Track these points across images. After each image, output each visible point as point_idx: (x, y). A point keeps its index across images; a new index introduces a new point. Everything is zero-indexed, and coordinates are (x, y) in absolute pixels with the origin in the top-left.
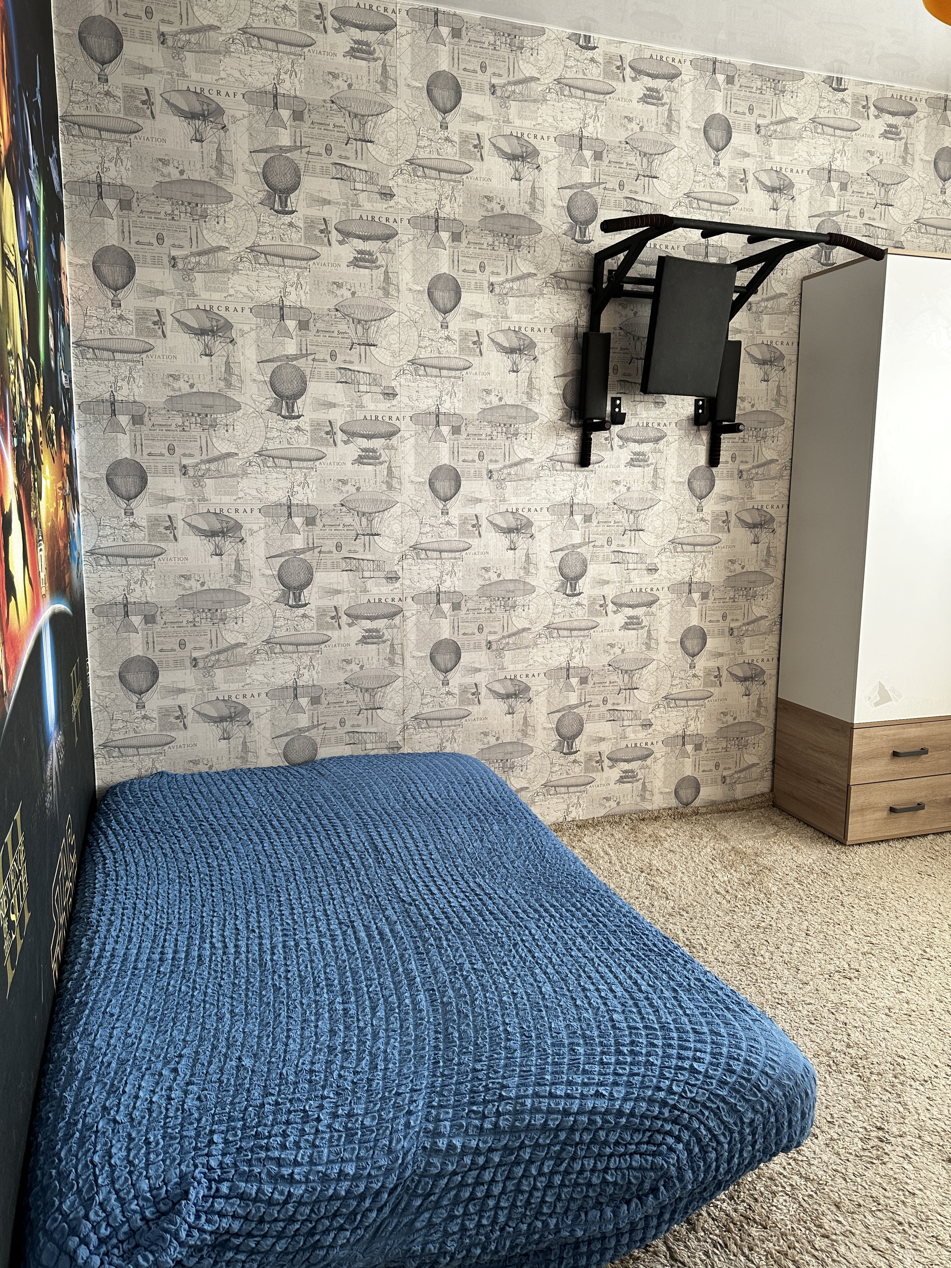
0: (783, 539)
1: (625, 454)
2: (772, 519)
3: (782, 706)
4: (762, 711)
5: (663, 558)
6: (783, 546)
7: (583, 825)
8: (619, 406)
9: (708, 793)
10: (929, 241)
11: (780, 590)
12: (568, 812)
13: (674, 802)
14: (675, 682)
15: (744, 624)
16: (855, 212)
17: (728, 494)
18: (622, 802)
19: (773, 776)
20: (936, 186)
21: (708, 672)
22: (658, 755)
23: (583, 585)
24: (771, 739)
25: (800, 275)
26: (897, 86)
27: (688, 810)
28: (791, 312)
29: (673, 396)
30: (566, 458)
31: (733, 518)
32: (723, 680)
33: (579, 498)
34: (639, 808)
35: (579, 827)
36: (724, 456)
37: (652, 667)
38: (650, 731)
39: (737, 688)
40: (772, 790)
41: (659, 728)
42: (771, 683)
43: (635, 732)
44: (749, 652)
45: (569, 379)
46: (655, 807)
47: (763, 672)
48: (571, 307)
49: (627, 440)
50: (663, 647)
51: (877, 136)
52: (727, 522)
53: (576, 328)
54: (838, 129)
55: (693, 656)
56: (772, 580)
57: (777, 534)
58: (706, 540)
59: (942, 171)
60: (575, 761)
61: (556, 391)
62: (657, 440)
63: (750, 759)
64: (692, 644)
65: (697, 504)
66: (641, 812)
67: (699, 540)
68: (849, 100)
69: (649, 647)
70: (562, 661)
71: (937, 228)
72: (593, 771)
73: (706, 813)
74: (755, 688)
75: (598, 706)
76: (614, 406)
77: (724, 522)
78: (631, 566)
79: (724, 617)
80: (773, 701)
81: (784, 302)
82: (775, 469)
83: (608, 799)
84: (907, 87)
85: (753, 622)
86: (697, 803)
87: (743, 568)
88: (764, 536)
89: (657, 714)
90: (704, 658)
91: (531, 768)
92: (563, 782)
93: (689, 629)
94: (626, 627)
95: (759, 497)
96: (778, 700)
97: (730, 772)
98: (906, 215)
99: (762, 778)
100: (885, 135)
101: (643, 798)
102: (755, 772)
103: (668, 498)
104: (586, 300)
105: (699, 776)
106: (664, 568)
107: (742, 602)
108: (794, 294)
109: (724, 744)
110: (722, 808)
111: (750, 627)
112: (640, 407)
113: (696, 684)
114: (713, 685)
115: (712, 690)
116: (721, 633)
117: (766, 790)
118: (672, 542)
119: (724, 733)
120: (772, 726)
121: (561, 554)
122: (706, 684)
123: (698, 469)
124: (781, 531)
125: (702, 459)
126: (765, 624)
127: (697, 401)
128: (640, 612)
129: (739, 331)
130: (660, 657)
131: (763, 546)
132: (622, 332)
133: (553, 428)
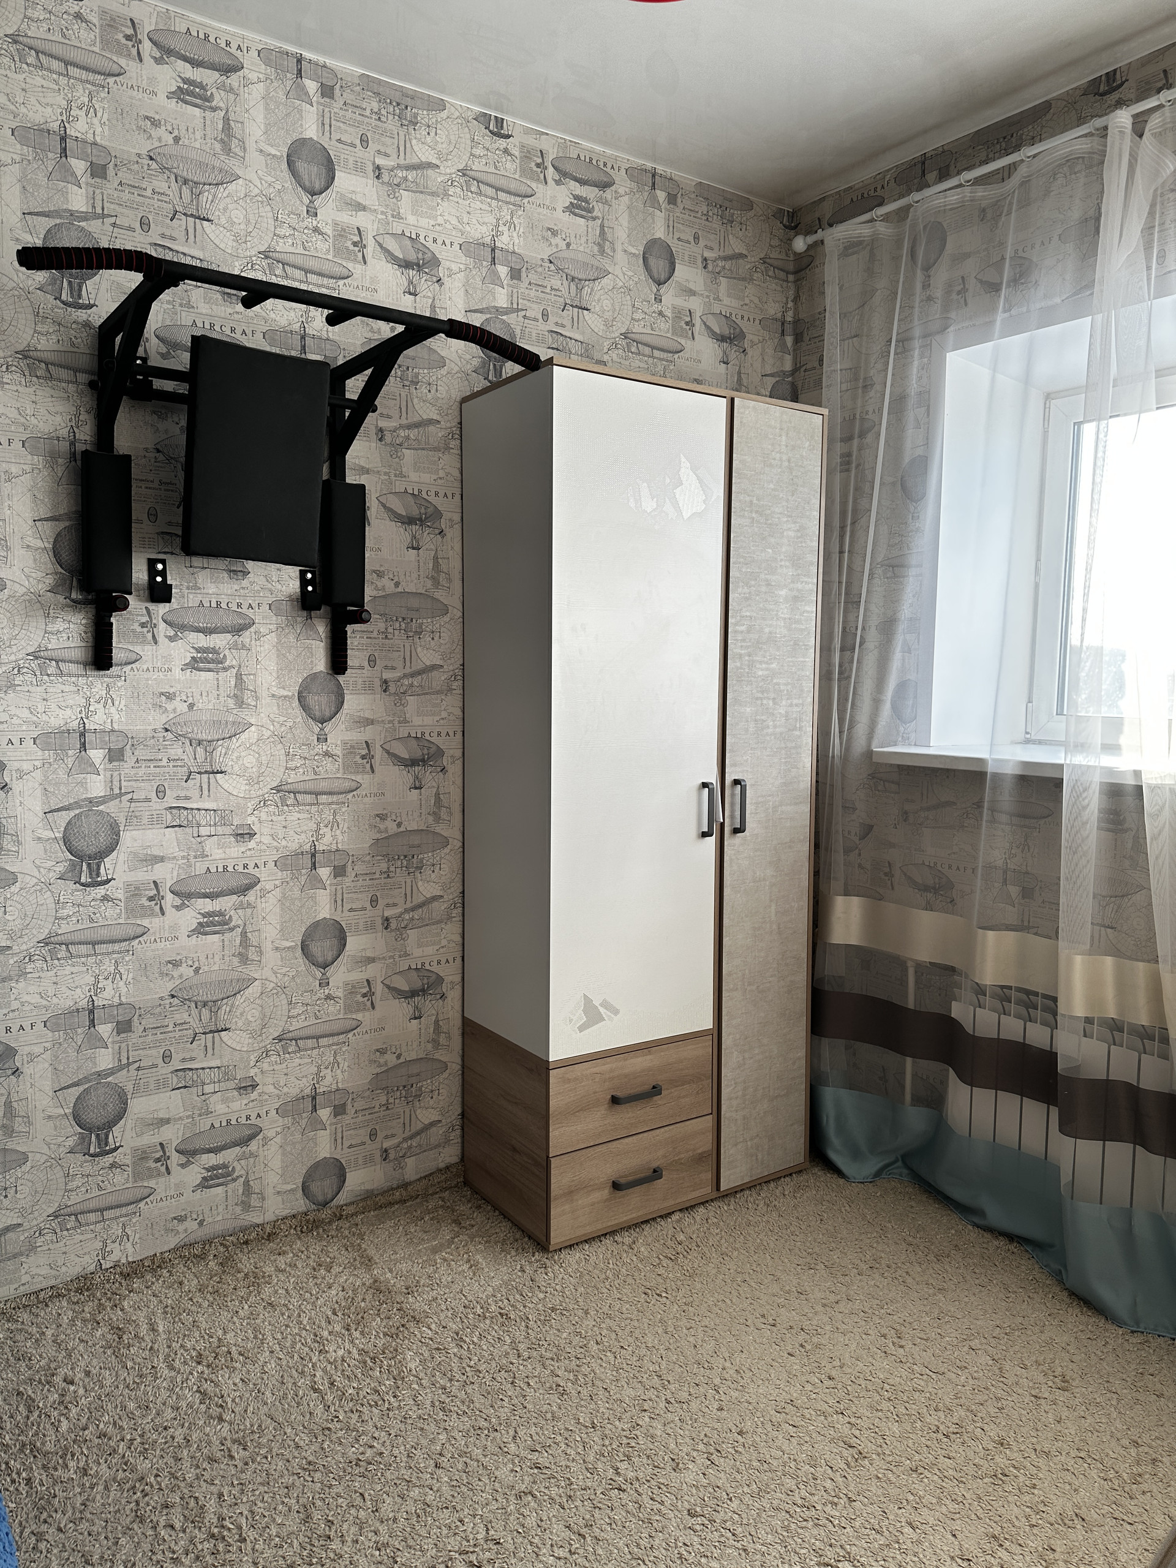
0: (459, 781)
1: (181, 651)
2: (440, 753)
3: (470, 1030)
4: (442, 1040)
5: (264, 816)
6: (459, 792)
7: (132, 1272)
8: (163, 573)
9: (357, 1180)
10: (642, 365)
11: (460, 855)
12: (104, 1252)
13: (300, 1204)
14: (294, 1012)
15: (406, 911)
16: (535, 311)
17: (368, 714)
18: (209, 1220)
19: (463, 1137)
20: (647, 290)
21: (351, 990)
22: (271, 1133)
23: (115, 866)
24: (457, 1081)
25: (457, 395)
26: (585, 144)
27: (326, 1214)
28: (447, 448)
29: (260, 563)
30: (66, 654)
31: (378, 753)
32: (377, 999)
33: (98, 720)
34: (239, 1223)
35: (126, 1276)
36: (354, 657)
37: (254, 990)
38: (254, 1095)
39: (400, 1009)
40: (462, 1159)
41: (270, 1089)
42: (454, 995)
43: (225, 1101)
44: (417, 952)
45: (62, 525)
46: (270, 1217)
47: (440, 980)
48: (60, 409)
49: (183, 628)
50: (271, 958)
51: (560, 209)
52: (368, 757)
53: (73, 443)
54: (503, 191)
55: (325, 966)
56: (446, 842)
57: (450, 774)
58: (336, 785)
59: (655, 271)
60: (113, 1166)
61: (39, 544)
62: (238, 630)
63: (425, 1115)
64: (322, 948)
65: (317, 730)
66: (244, 1230)
67: (323, 786)
68: (516, 152)
69: (244, 959)
70: (81, 998)
71: (653, 348)
72: (150, 1177)
73: (355, 1214)
74: (429, 1006)
75: (155, 1066)
76: (152, 572)
77: (363, 757)
78: (204, 831)
79: (374, 901)
80: (458, 1022)
81: (436, 434)
82: (439, 678)
83: (181, 1219)
84: (599, 148)
85: (420, 906)
86: (342, 1198)
87: (399, 825)
88: (430, 777)
89: (266, 1066)
90: (343, 969)
91: (25, 1190)
92: (92, 1205)
93: (316, 925)
94: (201, 930)
95: (417, 721)
96: (467, 1024)
97: (395, 1141)
98: (608, 324)
99: (447, 1141)
100: (571, 209)
101: (246, 1206)
102: (437, 1133)
103: (265, 720)
104: (89, 400)
105: (342, 1155)
106: (265, 831)
107: (400, 876)
108: (449, 422)
109: (383, 1099)
110: (381, 1200)
111: (416, 915)
112: (203, 577)
113: (333, 1010)
114: (361, 1008)
115: (359, 1016)
116: (370, 927)
117: (455, 1159)
118: (278, 789)
119: (382, 1082)
120: (459, 1060)
121: (66, 816)
122: (348, 1009)
123: (314, 677)
124: (455, 770)
125: (320, 663)
126: (439, 907)
127: (302, 574)
128: (225, 903)
129: (366, 471)
130: (267, 973)
131: (428, 792)
132: (161, 457)
133: (35, 605)
